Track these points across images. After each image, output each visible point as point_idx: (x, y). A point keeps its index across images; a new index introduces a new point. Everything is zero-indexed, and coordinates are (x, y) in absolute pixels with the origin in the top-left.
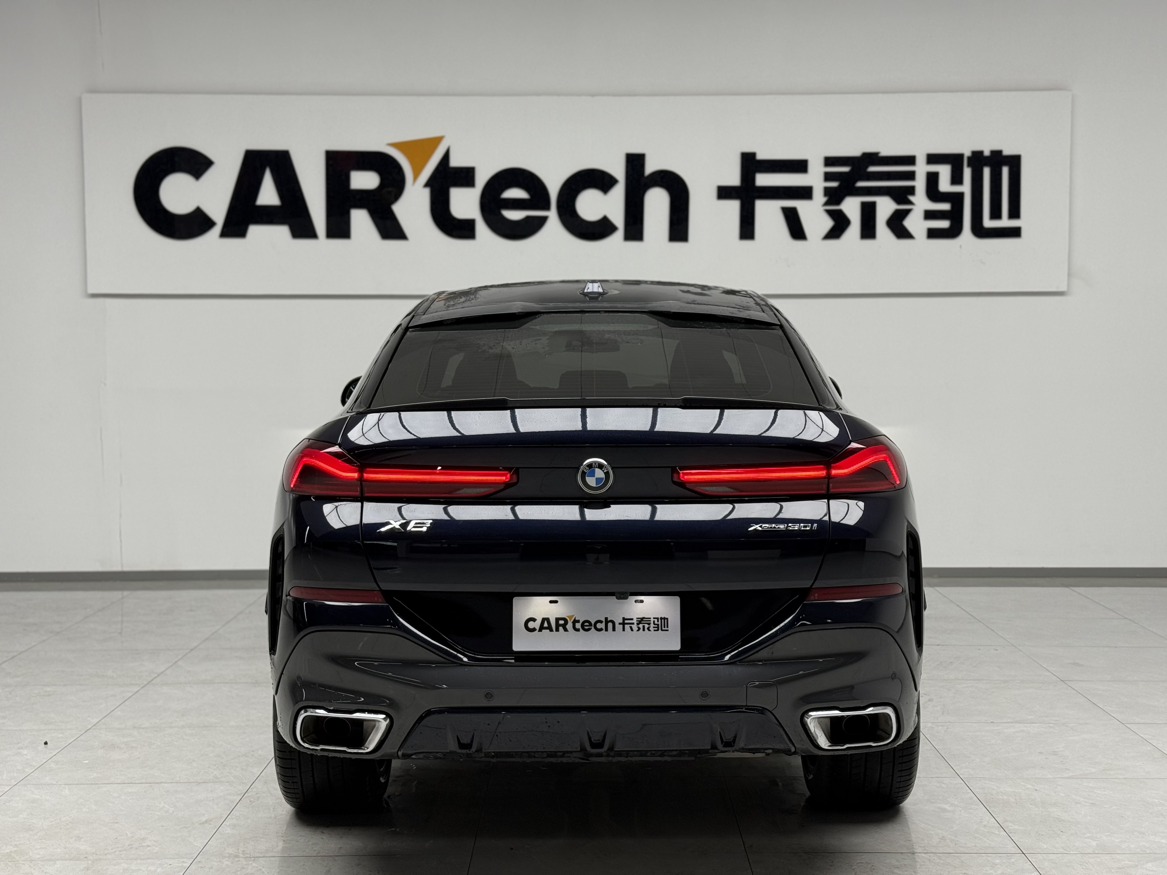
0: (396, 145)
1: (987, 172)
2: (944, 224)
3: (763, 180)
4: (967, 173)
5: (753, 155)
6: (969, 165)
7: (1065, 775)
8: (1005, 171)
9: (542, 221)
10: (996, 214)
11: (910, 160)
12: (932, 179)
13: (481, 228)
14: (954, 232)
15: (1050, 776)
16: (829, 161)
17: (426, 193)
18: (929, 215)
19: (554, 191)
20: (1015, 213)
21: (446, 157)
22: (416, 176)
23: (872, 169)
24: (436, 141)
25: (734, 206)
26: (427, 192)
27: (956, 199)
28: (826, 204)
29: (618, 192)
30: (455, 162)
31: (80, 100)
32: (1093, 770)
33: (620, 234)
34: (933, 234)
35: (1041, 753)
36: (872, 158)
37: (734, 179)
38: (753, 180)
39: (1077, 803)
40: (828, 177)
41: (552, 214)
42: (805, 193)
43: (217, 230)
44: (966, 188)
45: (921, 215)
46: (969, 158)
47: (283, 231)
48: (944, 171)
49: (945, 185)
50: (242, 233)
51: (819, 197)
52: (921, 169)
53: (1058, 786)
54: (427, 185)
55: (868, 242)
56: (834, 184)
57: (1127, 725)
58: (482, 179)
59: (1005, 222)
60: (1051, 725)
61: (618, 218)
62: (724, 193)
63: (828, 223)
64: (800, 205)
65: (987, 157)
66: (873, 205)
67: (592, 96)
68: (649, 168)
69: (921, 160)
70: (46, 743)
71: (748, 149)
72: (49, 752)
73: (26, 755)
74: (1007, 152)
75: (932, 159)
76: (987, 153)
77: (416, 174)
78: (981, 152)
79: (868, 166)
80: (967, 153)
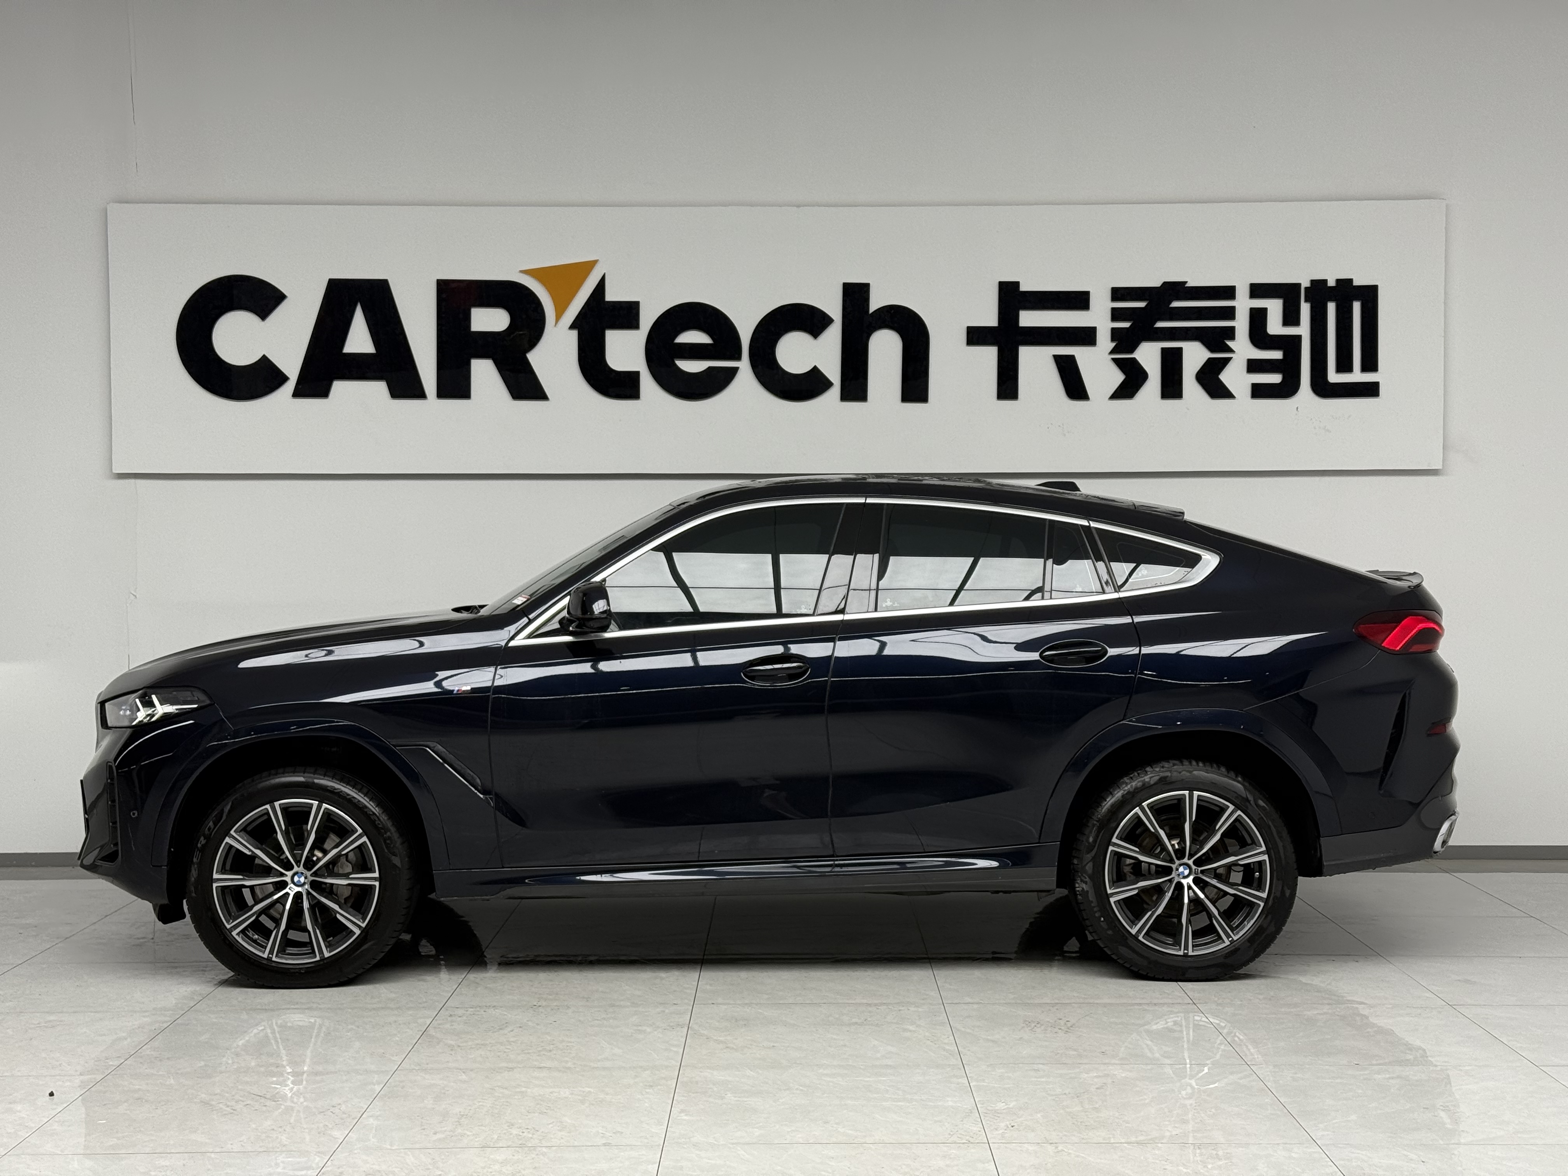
2: (1275, 378)
3: (1028, 319)
4: (1305, 309)
5: (1016, 284)
8: (1357, 306)
10: (1344, 366)
11: (1229, 292)
13: (647, 383)
14: (1287, 389)
16: (1118, 294)
17: (572, 337)
18: (1254, 366)
19: (745, 334)
20: (1370, 363)
21: (601, 287)
22: (558, 316)
25: (989, 355)
26: (574, 334)
27: (1291, 345)
29: (833, 335)
31: (105, 213)
32: (1500, 1133)
33: (835, 391)
34: (1259, 391)
36: (1176, 289)
37: (989, 318)
40: (1116, 315)
41: (744, 365)
42: (1086, 336)
43: (290, 387)
44: (1303, 330)
45: (1244, 366)
47: (378, 389)
48: (1274, 308)
49: (1275, 326)
50: (323, 392)
51: (1105, 343)
52: (1243, 304)
54: (572, 327)
55: (1172, 403)
57: (1541, 1068)
58: (648, 318)
59: (1357, 376)
61: (833, 371)
63: (1117, 377)
64: (1080, 353)
67: (798, 206)
68: (875, 304)
69: (1242, 293)
70: (51, 1094)
71: (1009, 277)
72: (55, 1107)
73: (20, 1112)
74: (1359, 281)
75: (1258, 290)
76: (1331, 283)
77: (559, 314)
78: (1325, 282)
79: (1170, 303)
80: (1305, 283)
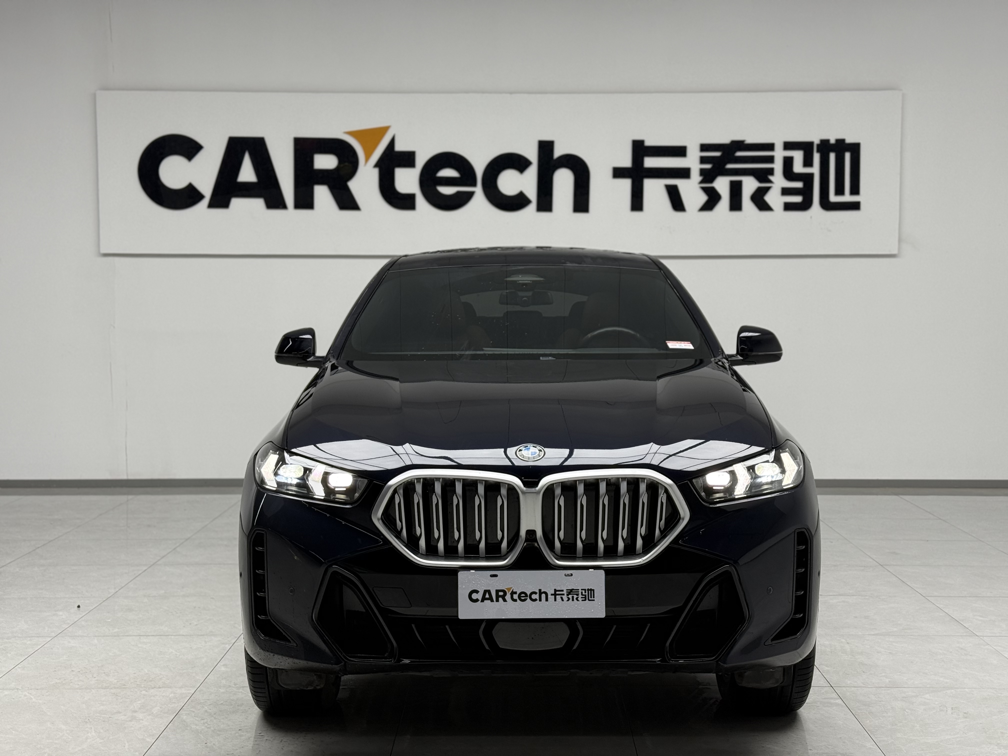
0: (350, 133)
1: (832, 157)
2: (798, 199)
3: (650, 162)
4: (817, 157)
5: (642, 142)
6: (818, 151)
7: (872, 633)
8: (848, 156)
9: (470, 195)
10: (840, 191)
11: (770, 147)
12: (788, 162)
13: (420, 200)
14: (805, 206)
15: (860, 633)
16: (704, 147)
17: (375, 173)
18: (785, 192)
19: (479, 171)
20: (855, 190)
21: (392, 143)
22: (367, 158)
23: (739, 154)
24: (383, 130)
25: (626, 184)
26: (376, 171)
27: (807, 179)
28: (701, 182)
29: (532, 173)
30: (399, 147)
31: (95, 95)
32: (895, 629)
33: (533, 206)
34: (788, 207)
35: (856, 617)
36: (739, 145)
37: (626, 162)
38: (642, 162)
39: (878, 652)
40: (703, 160)
41: (478, 190)
42: (684, 173)
43: (205, 202)
44: (815, 170)
45: (779, 191)
46: (818, 145)
47: (258, 203)
48: (798, 156)
49: (798, 167)
50: (225, 204)
51: (696, 177)
52: (779, 154)
53: (865, 641)
54: (376, 166)
55: (736, 214)
56: (708, 166)
57: (927, 598)
58: (421, 161)
59: (847, 198)
60: (867, 597)
61: (532, 193)
62: (618, 173)
63: (703, 198)
64: (680, 183)
65: (833, 145)
66: (739, 184)
67: (511, 93)
68: (558, 153)
69: (779, 147)
70: (79, 607)
71: (638, 138)
72: (81, 613)
73: (62, 615)
74: (849, 140)
75: (788, 146)
76: (832, 141)
77: (368, 157)
78: (828, 141)
79: (735, 152)
80: (817, 141)
